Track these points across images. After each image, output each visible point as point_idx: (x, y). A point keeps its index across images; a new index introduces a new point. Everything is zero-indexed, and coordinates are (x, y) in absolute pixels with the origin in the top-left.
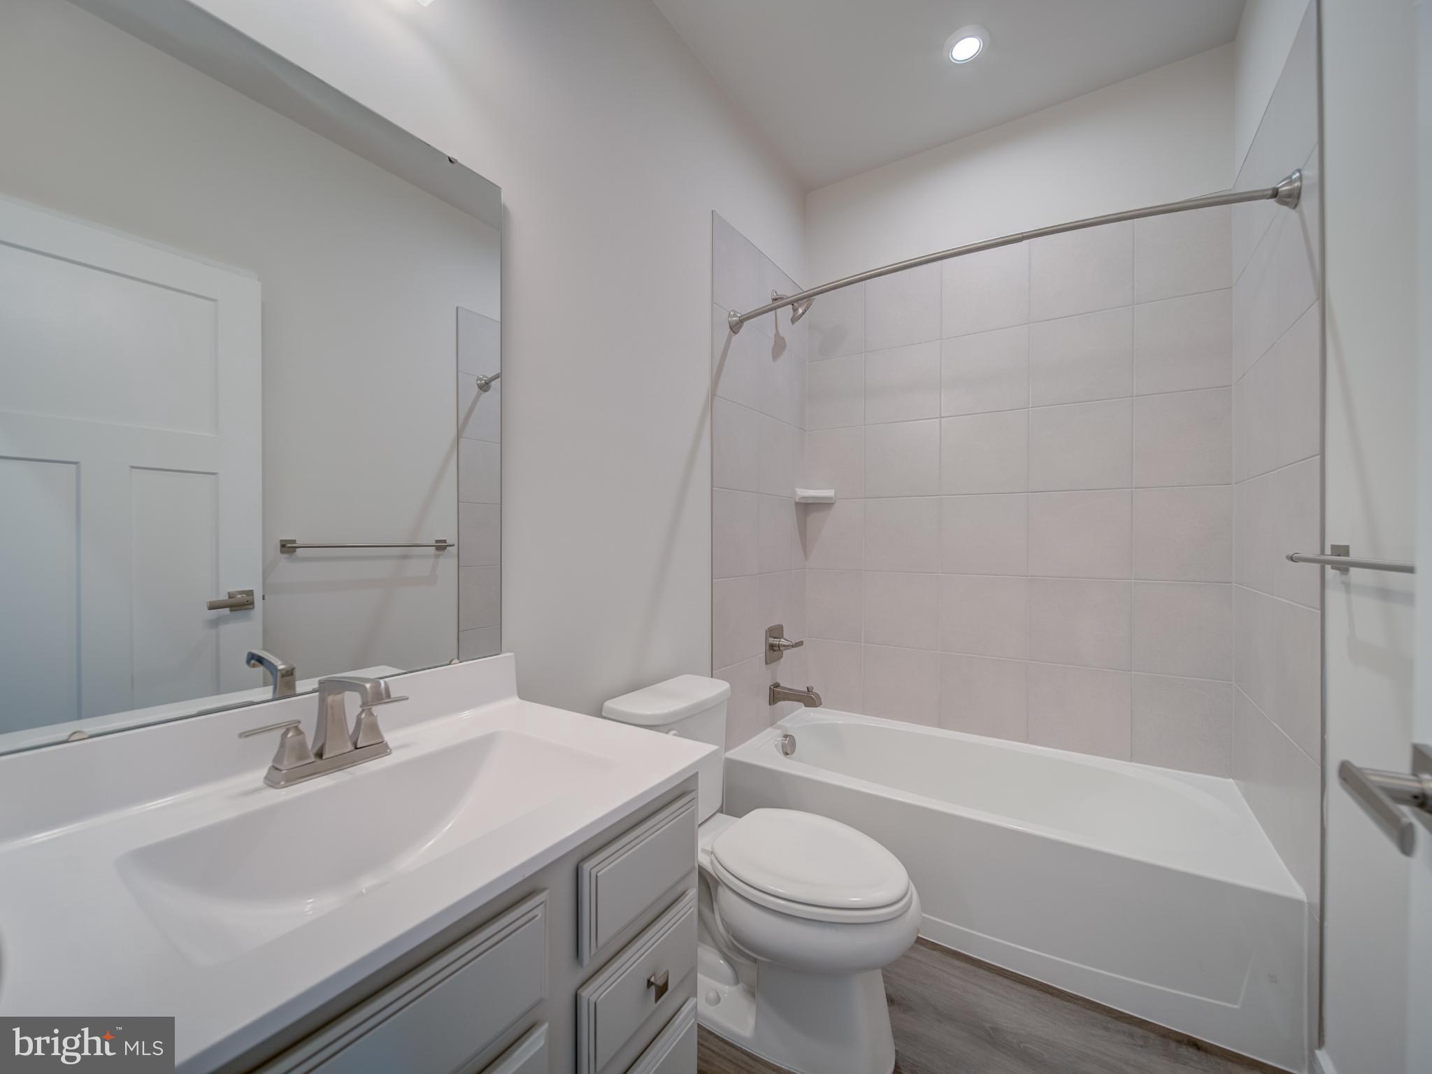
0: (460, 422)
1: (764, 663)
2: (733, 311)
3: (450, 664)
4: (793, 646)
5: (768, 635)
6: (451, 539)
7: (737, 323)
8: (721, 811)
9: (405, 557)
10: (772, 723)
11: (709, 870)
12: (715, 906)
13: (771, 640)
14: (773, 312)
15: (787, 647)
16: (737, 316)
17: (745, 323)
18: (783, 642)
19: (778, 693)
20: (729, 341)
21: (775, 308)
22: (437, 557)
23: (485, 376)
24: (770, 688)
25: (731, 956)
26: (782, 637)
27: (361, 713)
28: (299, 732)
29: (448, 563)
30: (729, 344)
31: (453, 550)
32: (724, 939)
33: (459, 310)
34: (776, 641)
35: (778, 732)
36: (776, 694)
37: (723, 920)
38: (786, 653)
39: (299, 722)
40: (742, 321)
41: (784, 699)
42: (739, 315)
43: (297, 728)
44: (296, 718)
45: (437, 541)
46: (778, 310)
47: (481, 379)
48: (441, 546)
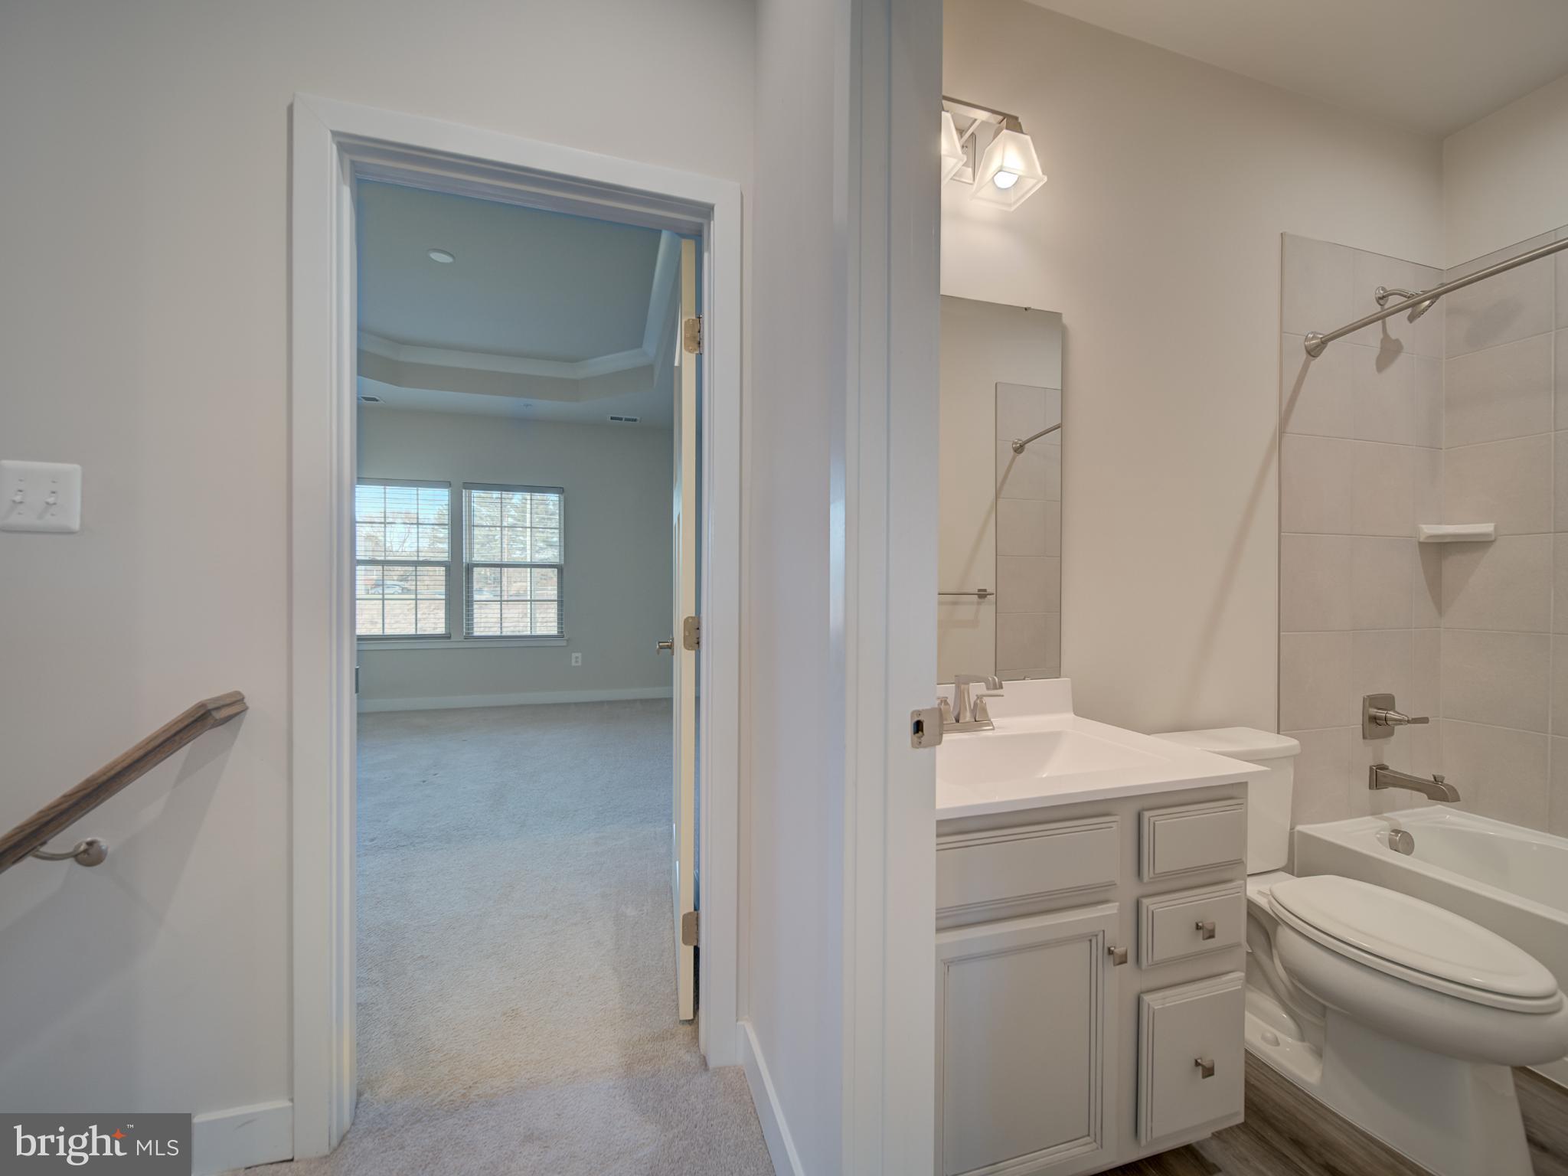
0: (998, 485)
1: (1362, 736)
2: (1312, 333)
3: (1024, 679)
4: (1408, 722)
5: (1367, 704)
6: (991, 589)
7: (1318, 346)
8: (1285, 869)
9: (955, 603)
10: (1375, 812)
11: (1266, 910)
12: (1274, 952)
13: (1373, 711)
14: (1380, 322)
15: (1400, 722)
16: (1318, 338)
17: (1330, 344)
18: (1391, 715)
19: (1385, 776)
20: (1305, 368)
21: (1382, 318)
22: (979, 604)
23: (1019, 440)
24: (1371, 768)
25: (1294, 1008)
26: (1393, 708)
27: (977, 700)
28: (946, 703)
29: (987, 609)
30: (1306, 371)
31: (992, 598)
32: (1286, 986)
33: (998, 386)
34: (1382, 714)
35: (1385, 823)
36: (1380, 777)
37: (1285, 968)
38: (1399, 729)
39: (947, 698)
40: (1324, 343)
41: (1394, 785)
42: (1321, 336)
43: (946, 701)
44: (947, 696)
45: (980, 590)
46: (1387, 319)
47: (1016, 443)
48: (982, 594)
